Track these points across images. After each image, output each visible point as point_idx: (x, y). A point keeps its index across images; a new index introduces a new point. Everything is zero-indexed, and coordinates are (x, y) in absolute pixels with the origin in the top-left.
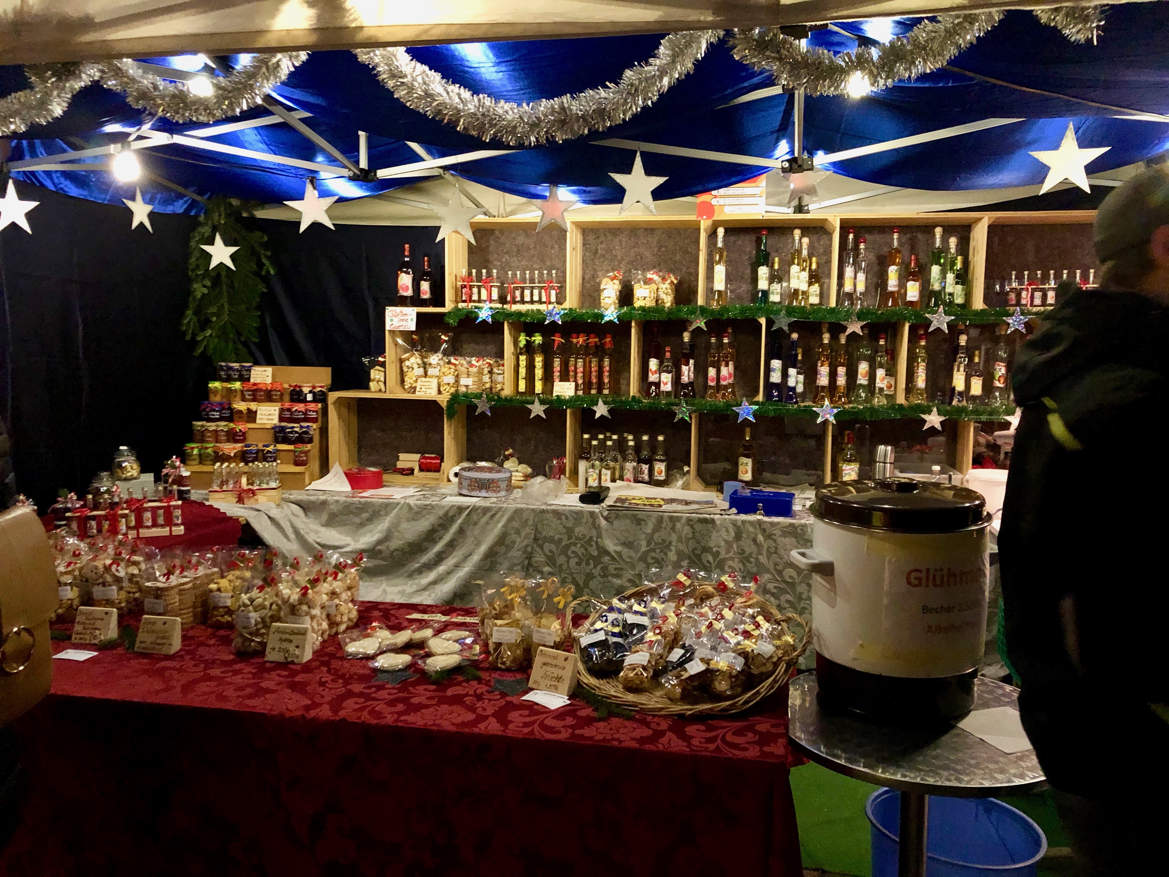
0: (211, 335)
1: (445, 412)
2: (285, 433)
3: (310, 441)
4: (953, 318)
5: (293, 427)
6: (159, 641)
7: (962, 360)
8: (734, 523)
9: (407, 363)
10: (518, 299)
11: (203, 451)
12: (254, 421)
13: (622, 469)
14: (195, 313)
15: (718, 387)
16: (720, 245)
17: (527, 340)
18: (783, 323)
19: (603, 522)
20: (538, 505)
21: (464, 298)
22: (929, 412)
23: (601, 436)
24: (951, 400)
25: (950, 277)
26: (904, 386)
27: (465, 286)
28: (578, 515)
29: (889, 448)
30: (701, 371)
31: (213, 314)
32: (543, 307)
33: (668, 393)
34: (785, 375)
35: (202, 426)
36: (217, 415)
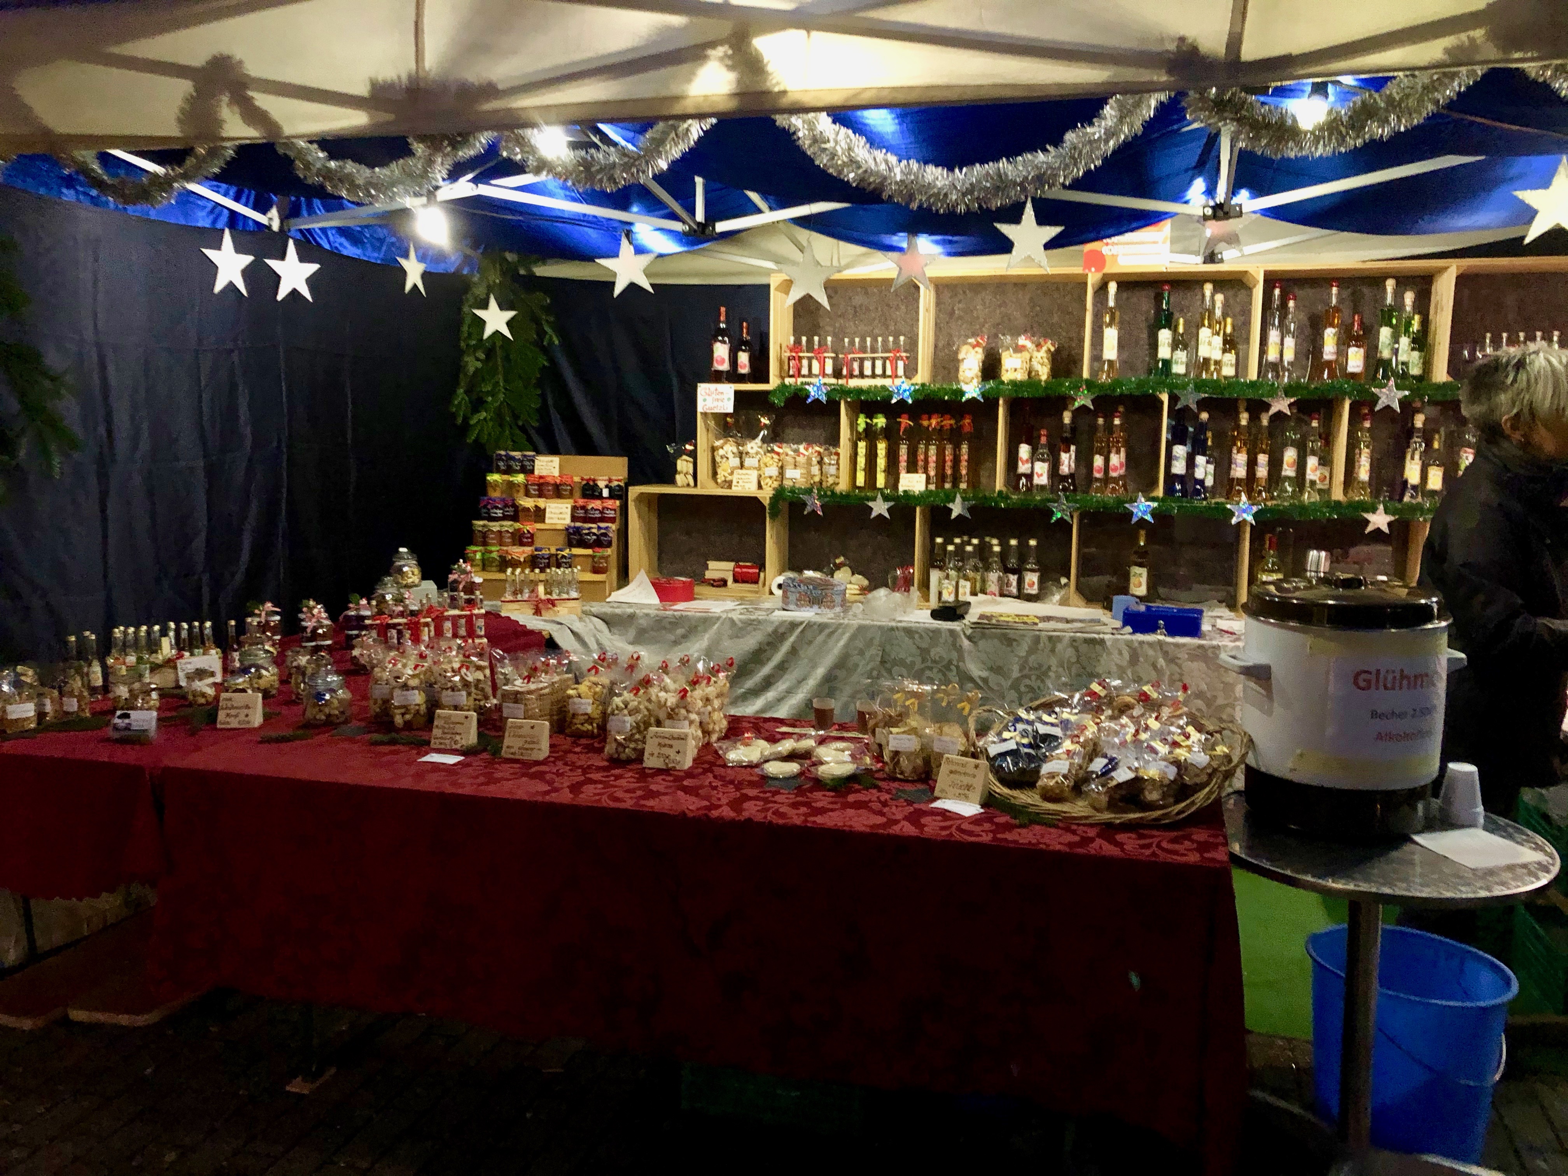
0: (485, 419)
1: (767, 511)
2: (581, 535)
3: (609, 545)
4: (1407, 393)
5: (590, 528)
6: (527, 746)
7: (1418, 445)
8: (1129, 644)
9: (721, 452)
10: (857, 372)
11: (487, 555)
12: (543, 521)
13: (984, 581)
14: (466, 392)
15: (1107, 479)
16: (1111, 303)
17: (867, 423)
18: (1190, 399)
19: (966, 643)
20: (885, 622)
21: (791, 373)
22: (1374, 510)
23: (957, 541)
24: (1402, 496)
25: (1405, 341)
26: (1342, 478)
27: (794, 358)
28: (935, 633)
29: (1323, 554)
30: (1084, 460)
31: (488, 393)
32: (887, 382)
33: (1042, 488)
34: (1191, 464)
35: (484, 526)
36: (499, 513)
